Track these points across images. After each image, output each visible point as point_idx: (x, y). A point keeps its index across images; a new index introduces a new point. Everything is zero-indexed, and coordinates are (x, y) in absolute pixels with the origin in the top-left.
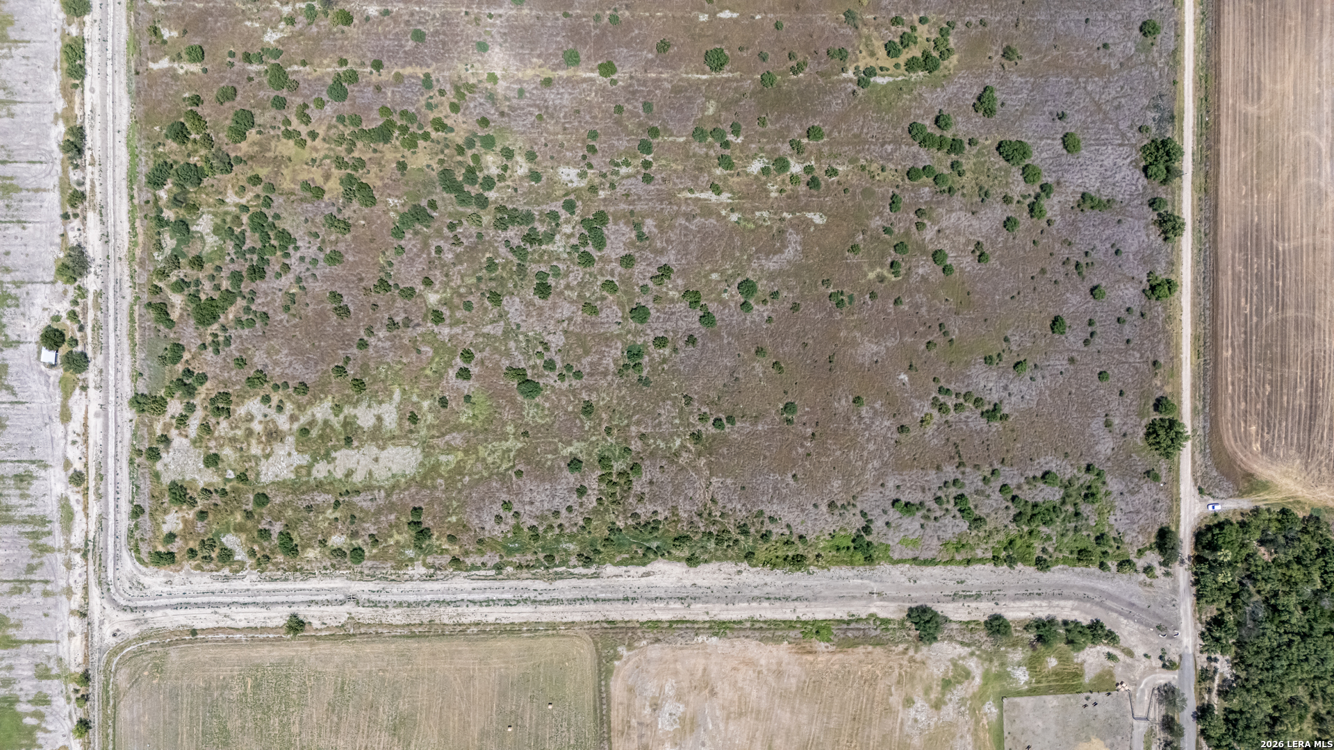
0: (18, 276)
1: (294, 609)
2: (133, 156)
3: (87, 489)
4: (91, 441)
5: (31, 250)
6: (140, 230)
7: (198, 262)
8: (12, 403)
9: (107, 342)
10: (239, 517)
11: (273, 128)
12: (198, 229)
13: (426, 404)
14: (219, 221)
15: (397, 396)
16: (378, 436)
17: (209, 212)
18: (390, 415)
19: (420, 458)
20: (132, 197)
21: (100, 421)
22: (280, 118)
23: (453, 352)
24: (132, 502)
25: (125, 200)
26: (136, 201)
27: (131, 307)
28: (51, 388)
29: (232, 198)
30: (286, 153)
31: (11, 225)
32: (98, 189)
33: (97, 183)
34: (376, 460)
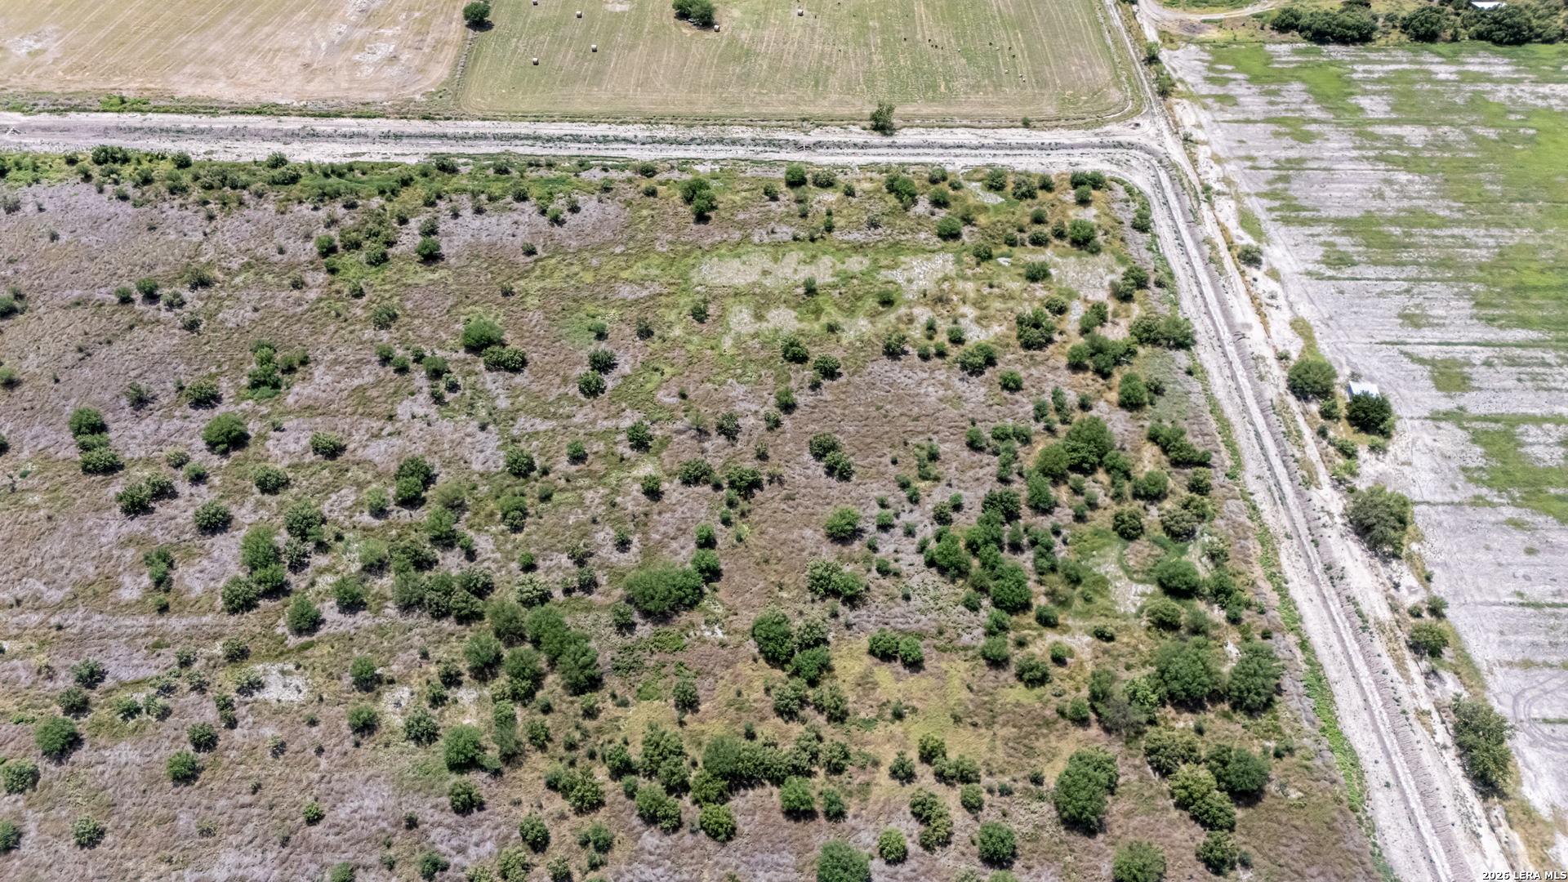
0: (1488, 515)
1: (887, 140)
2: (1331, 728)
3: (1229, 249)
4: (1245, 298)
5: (1482, 556)
6: (1266, 587)
7: (1128, 531)
8: (1406, 344)
9: (1266, 417)
10: (982, 220)
11: (1006, 792)
12: (1141, 588)
13: (677, 331)
14: (1098, 600)
15: (727, 343)
16: (762, 301)
17: (1125, 616)
18: (741, 319)
19: (693, 273)
20: (1304, 645)
21: (1239, 318)
22: (990, 816)
23: (618, 394)
24: (1155, 236)
25: (1317, 640)
26: (1291, 639)
27: (1239, 465)
28: (1343, 360)
29: (1079, 642)
30: (966, 733)
31: (1550, 600)
32: (1387, 662)
33: (1394, 673)
34: (765, 273)
